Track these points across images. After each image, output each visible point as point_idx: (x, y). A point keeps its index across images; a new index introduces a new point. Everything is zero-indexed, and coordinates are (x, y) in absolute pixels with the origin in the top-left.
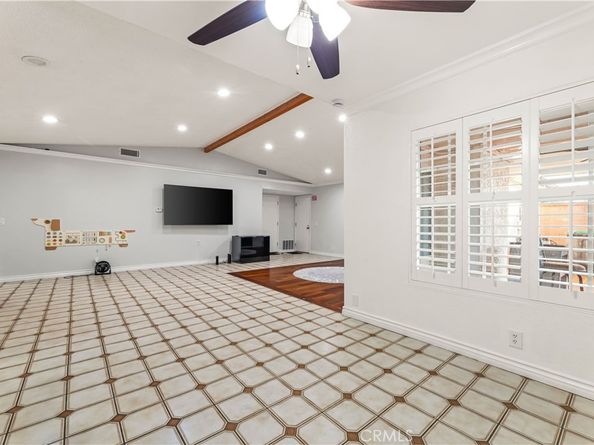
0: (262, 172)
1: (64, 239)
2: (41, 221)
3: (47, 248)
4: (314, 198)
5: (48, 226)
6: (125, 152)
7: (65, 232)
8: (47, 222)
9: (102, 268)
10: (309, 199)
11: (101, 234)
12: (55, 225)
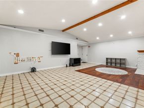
0: (77, 39)
1: (21, 60)
2: (13, 54)
3: (15, 63)
4: (89, 47)
5: (15, 55)
6: (40, 30)
7: (21, 57)
8: (15, 54)
9: (33, 70)
10: (87, 47)
11: (33, 58)
12: (18, 55)
